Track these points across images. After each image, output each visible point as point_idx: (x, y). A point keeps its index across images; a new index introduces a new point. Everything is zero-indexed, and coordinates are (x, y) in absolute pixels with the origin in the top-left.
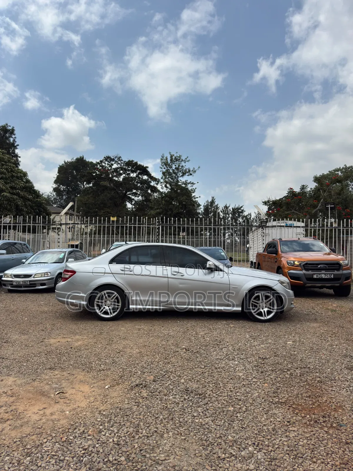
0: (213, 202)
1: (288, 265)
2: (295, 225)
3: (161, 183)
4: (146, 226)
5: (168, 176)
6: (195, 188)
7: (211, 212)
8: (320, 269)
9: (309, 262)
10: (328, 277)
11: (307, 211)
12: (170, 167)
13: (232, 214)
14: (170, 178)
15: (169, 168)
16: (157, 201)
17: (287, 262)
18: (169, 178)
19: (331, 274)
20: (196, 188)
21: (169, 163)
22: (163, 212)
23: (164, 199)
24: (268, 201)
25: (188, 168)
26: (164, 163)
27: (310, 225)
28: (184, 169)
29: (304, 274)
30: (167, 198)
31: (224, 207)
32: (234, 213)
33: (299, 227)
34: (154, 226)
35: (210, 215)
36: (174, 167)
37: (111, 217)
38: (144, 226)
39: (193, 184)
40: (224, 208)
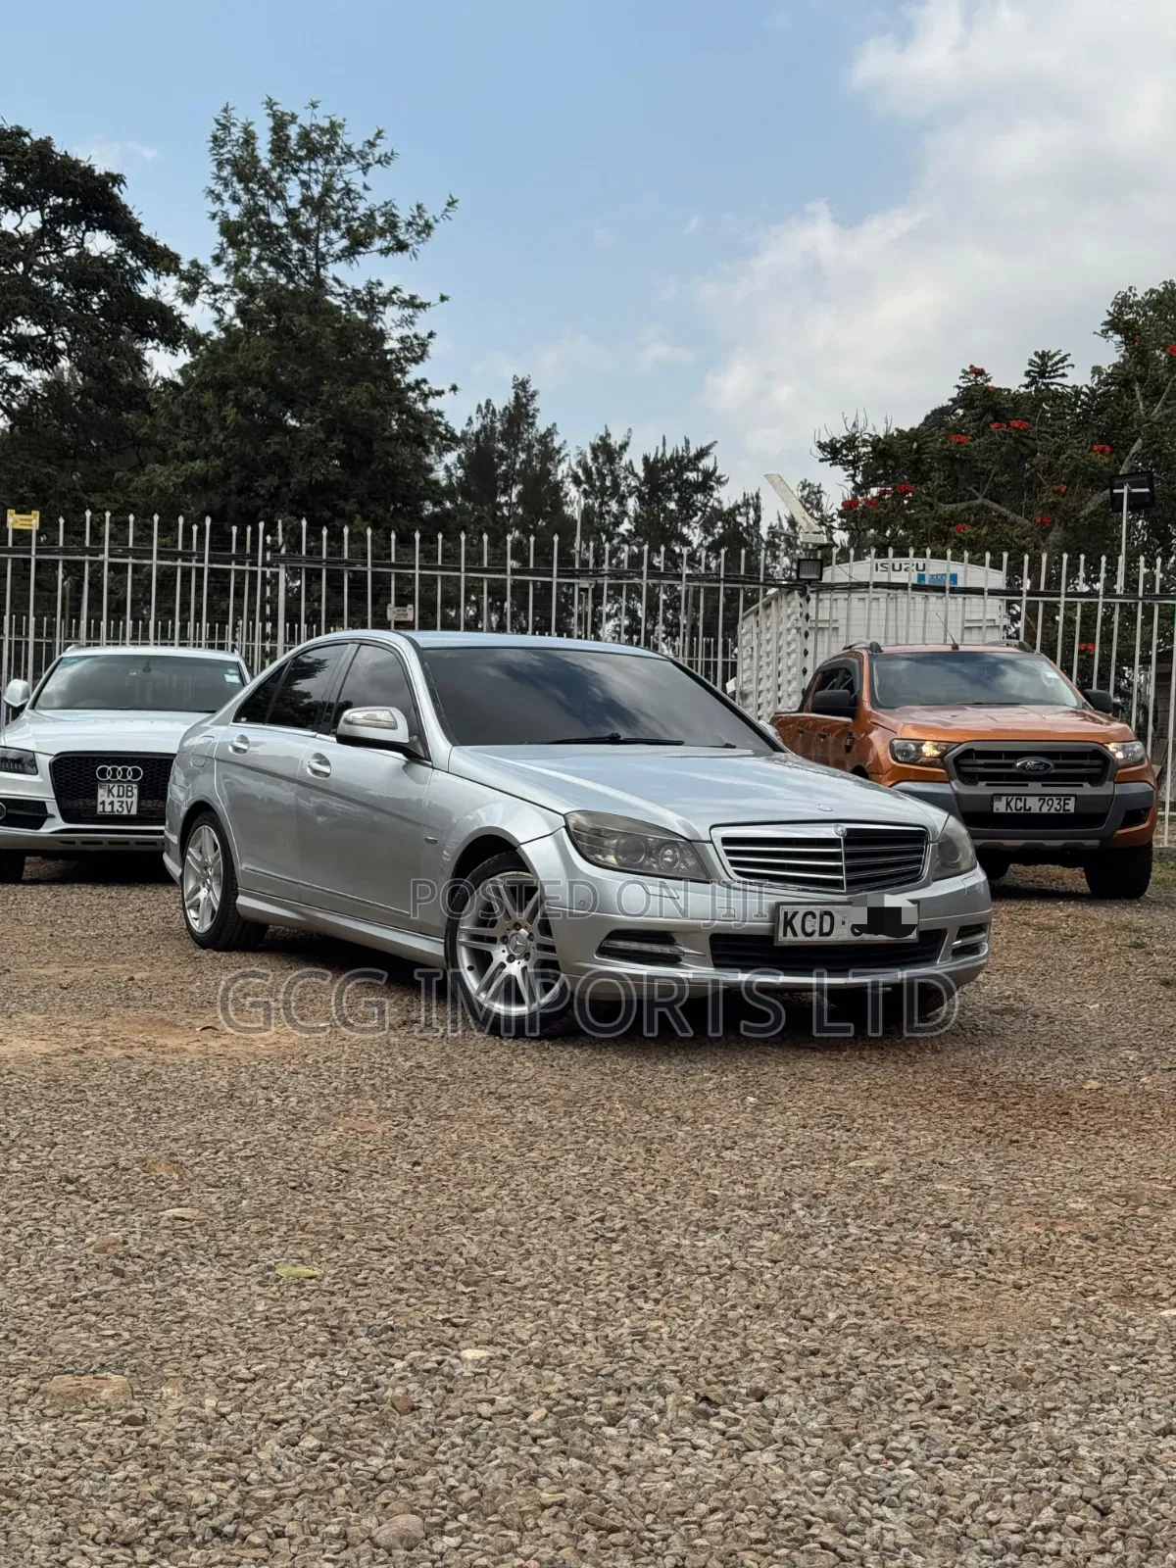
0: (520, 413)
1: (896, 759)
2: (960, 584)
3: (216, 290)
4: (206, 565)
5: (255, 251)
6: (424, 334)
7: (508, 481)
8: (1023, 777)
9: (978, 747)
10: (1053, 811)
11: (1054, 507)
12: (267, 195)
13: (641, 498)
14: (272, 262)
15: (263, 201)
16: (186, 406)
17: (891, 746)
18: (264, 265)
19: (1068, 796)
20: (431, 335)
21: (266, 165)
22: (228, 476)
23: (231, 393)
24: (851, 442)
25: (379, 203)
26: (234, 163)
27: (1068, 585)
28: (362, 208)
29: (957, 795)
30: (252, 391)
31: (594, 449)
32: (652, 492)
33: (979, 592)
34: (247, 567)
35: (503, 499)
36: (294, 193)
37: (11, 512)
38: (194, 564)
39: (412, 303)
40: (595, 459)
